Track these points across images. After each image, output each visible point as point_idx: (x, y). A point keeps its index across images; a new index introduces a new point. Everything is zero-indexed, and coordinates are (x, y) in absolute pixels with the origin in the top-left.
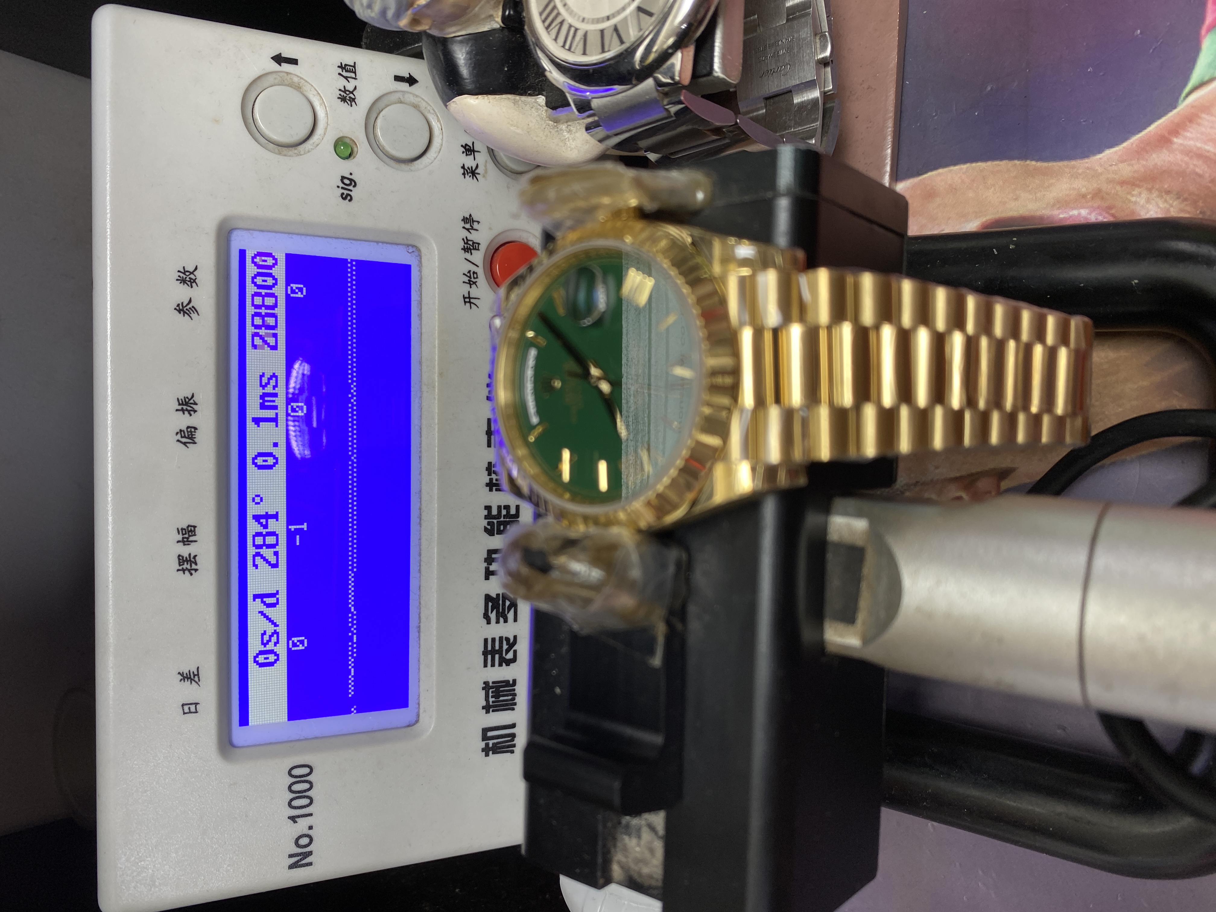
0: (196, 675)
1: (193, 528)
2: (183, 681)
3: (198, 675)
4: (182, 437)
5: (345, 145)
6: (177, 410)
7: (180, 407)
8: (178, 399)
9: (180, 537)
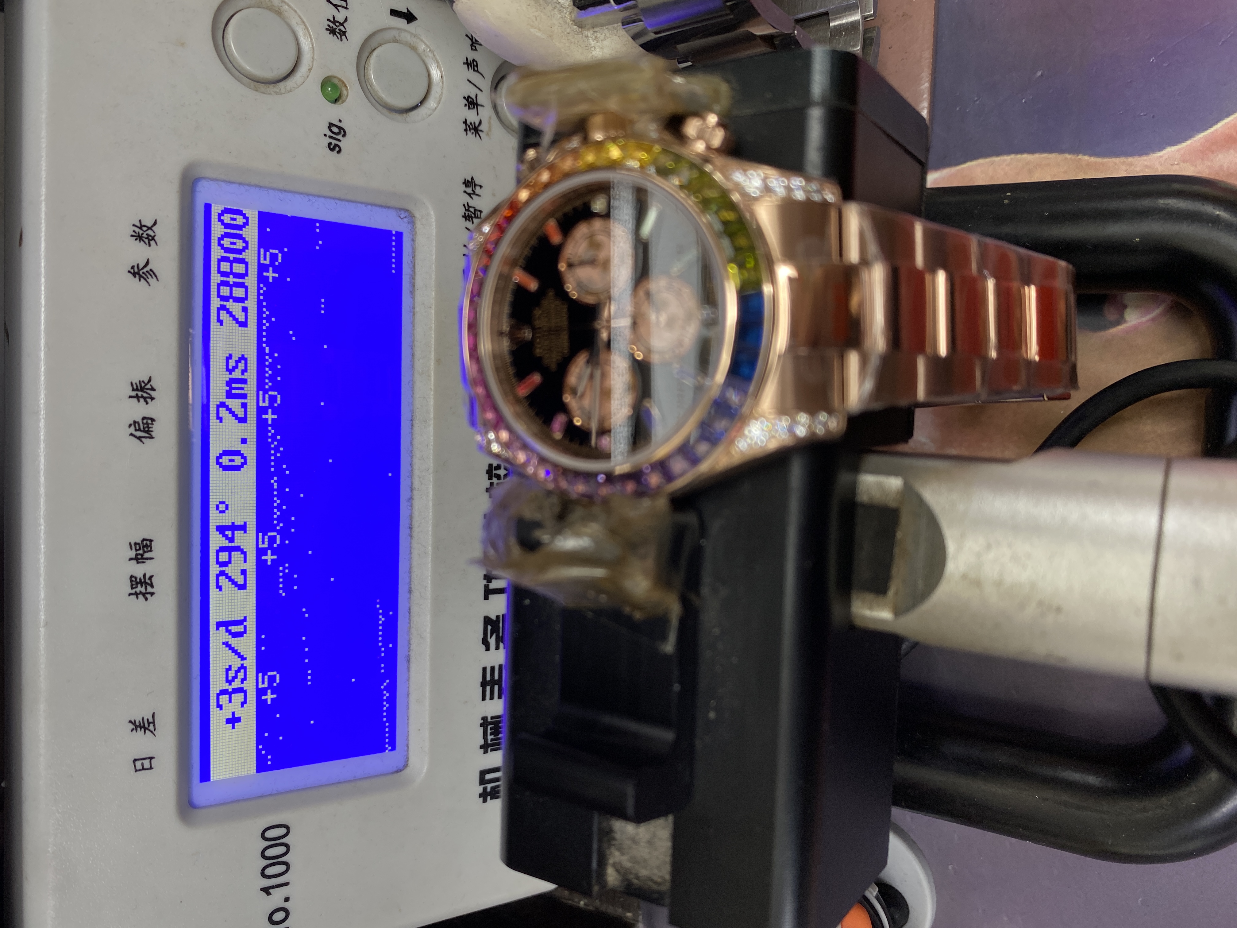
0: (151, 723)
1: (148, 543)
2: (134, 731)
3: (153, 723)
4: (136, 430)
5: (334, 87)
6: (130, 397)
7: (134, 394)
8: (132, 383)
9: (133, 554)
